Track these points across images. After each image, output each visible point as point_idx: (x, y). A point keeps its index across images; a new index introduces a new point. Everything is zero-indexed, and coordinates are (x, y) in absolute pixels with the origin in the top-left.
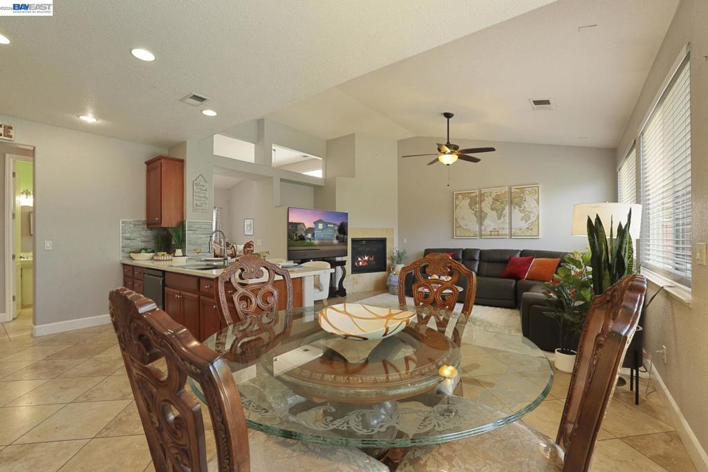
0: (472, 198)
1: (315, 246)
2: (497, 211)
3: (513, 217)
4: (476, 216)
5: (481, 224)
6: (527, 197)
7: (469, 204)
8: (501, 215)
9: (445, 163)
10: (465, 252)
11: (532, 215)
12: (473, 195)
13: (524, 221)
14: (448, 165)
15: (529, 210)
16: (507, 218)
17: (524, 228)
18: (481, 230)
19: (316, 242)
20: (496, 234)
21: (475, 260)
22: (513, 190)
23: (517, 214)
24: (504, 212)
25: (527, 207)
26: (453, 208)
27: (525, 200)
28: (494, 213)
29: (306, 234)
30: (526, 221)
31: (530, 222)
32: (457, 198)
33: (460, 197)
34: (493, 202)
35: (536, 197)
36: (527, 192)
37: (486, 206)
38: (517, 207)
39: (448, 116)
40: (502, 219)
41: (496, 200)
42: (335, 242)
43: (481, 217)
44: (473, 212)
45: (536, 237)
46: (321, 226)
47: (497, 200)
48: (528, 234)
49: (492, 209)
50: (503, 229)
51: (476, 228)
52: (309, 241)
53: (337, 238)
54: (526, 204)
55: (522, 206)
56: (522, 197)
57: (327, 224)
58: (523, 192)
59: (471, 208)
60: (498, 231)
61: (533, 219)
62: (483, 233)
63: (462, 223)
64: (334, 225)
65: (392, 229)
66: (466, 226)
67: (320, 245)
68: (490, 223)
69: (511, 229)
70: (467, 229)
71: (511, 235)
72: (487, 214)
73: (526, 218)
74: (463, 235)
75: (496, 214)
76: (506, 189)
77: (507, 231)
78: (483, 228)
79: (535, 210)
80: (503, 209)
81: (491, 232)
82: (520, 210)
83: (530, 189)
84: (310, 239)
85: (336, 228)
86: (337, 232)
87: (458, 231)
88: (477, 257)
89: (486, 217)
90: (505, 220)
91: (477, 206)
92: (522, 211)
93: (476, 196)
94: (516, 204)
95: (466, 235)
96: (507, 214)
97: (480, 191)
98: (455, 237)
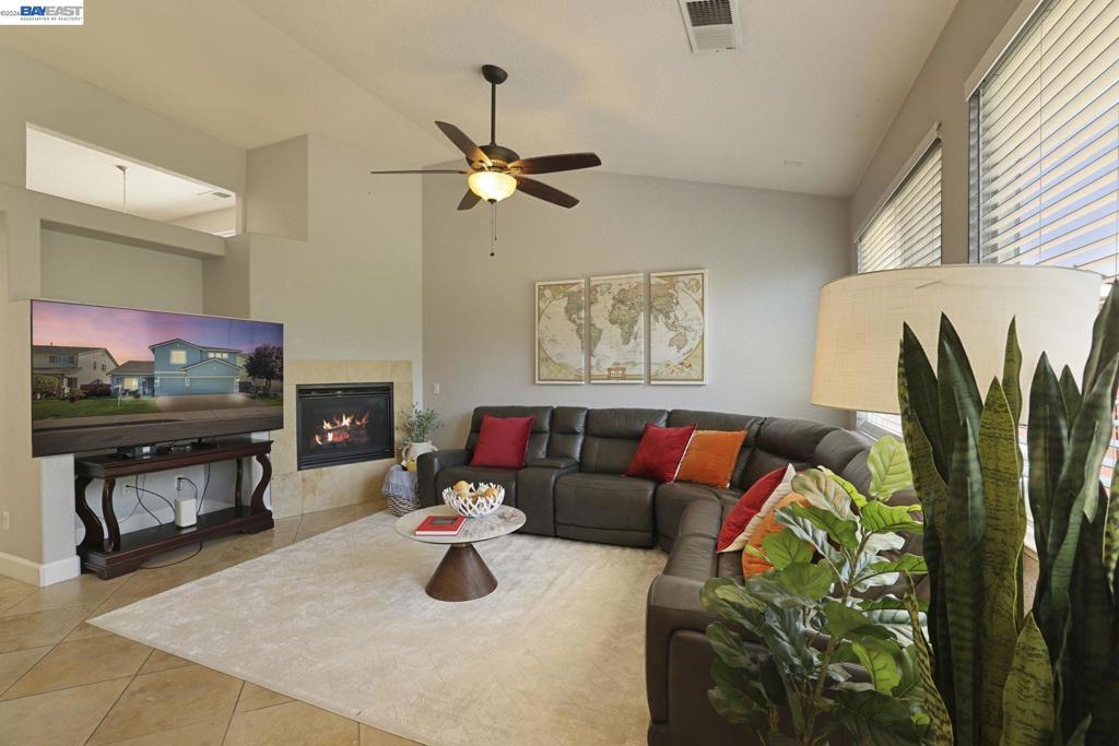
0: (570, 296)
1: (158, 410)
2: (622, 324)
3: (653, 333)
4: (580, 336)
5: (590, 354)
6: (681, 296)
7: (567, 310)
8: (630, 334)
9: (486, 198)
10: (556, 414)
11: (690, 335)
12: (574, 289)
13: (675, 347)
14: (492, 201)
15: (684, 324)
16: (642, 340)
17: (676, 362)
18: (590, 367)
19: (161, 400)
20: (618, 375)
21: (575, 433)
22: (653, 282)
23: (660, 330)
24: (635, 328)
25: (680, 314)
26: (535, 315)
27: (677, 303)
28: (616, 331)
29: (120, 380)
30: (679, 348)
31: (684, 350)
32: (542, 296)
33: (548, 293)
34: (613, 306)
35: (698, 296)
36: (681, 285)
37: (600, 315)
38: (661, 317)
39: (493, 75)
40: (632, 341)
41: (620, 300)
42: (238, 397)
43: (590, 339)
44: (573, 325)
45: (698, 383)
46: (179, 357)
47: (622, 302)
48: (682, 376)
49: (612, 322)
50: (634, 364)
51: (579, 361)
52: (129, 398)
53: (244, 387)
54: (679, 313)
55: (672, 315)
56: (672, 296)
57: (203, 351)
58: (673, 286)
59: (570, 319)
60: (624, 369)
61: (692, 344)
62: (594, 372)
63: (551, 351)
64: (233, 353)
65: (409, 363)
66: (561, 356)
67: (177, 408)
68: (609, 352)
69: (649, 363)
70: (560, 365)
71: (649, 378)
72: (601, 331)
73: (678, 342)
74: (553, 377)
75: (619, 332)
76: (640, 278)
77: (641, 370)
78: (594, 361)
79: (695, 326)
80: (634, 321)
81: (609, 370)
82: (667, 324)
83: (687, 279)
84: (135, 394)
85: (241, 362)
86: (244, 372)
87: (544, 370)
88: (580, 427)
89: (599, 338)
90: (638, 345)
91: (583, 314)
92: (671, 327)
93: (580, 291)
94: (660, 311)
95: (560, 376)
96: (642, 333)
97: (588, 281)
98: (537, 382)
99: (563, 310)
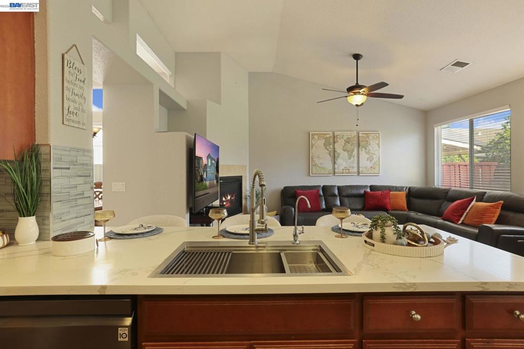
0: (326, 139)
2: (348, 151)
3: (360, 155)
4: (330, 156)
5: (334, 163)
6: (371, 142)
7: (324, 144)
8: (351, 155)
10: (325, 188)
11: (375, 157)
12: (328, 136)
13: (369, 162)
15: (373, 152)
16: (356, 158)
17: (370, 167)
18: (335, 168)
19: (208, 183)
20: (347, 172)
22: (360, 135)
23: (363, 154)
24: (353, 153)
25: (371, 149)
26: (309, 147)
27: (370, 144)
31: (372, 162)
32: (313, 138)
33: (316, 137)
34: (345, 144)
35: (377, 142)
36: (371, 137)
37: (339, 148)
38: (363, 149)
40: (352, 158)
41: (348, 141)
42: (215, 182)
43: (334, 158)
44: (327, 151)
45: (377, 175)
47: (348, 142)
48: (372, 172)
49: (344, 150)
50: (353, 167)
51: (330, 166)
53: (216, 177)
54: (370, 148)
55: (368, 148)
56: (367, 141)
58: (368, 137)
59: (326, 148)
60: (349, 170)
61: (375, 160)
62: (336, 171)
63: (317, 161)
65: (246, 166)
66: (321, 164)
67: (209, 187)
68: (342, 163)
69: (358, 167)
70: (322, 168)
71: (359, 173)
72: (339, 154)
73: (370, 159)
74: (318, 173)
75: (347, 154)
76: (355, 133)
77: (355, 170)
78: (336, 166)
79: (376, 153)
80: (353, 151)
81: (343, 170)
82: (366, 152)
83: (373, 135)
84: (205, 180)
87: (314, 170)
89: (338, 157)
90: (354, 160)
91: (331, 146)
92: (367, 153)
93: (330, 137)
94: (363, 147)
95: (322, 172)
96: (356, 155)
97: (334, 133)
98: (311, 175)
99: (323, 145)
